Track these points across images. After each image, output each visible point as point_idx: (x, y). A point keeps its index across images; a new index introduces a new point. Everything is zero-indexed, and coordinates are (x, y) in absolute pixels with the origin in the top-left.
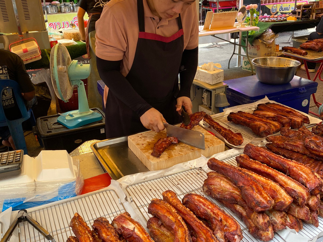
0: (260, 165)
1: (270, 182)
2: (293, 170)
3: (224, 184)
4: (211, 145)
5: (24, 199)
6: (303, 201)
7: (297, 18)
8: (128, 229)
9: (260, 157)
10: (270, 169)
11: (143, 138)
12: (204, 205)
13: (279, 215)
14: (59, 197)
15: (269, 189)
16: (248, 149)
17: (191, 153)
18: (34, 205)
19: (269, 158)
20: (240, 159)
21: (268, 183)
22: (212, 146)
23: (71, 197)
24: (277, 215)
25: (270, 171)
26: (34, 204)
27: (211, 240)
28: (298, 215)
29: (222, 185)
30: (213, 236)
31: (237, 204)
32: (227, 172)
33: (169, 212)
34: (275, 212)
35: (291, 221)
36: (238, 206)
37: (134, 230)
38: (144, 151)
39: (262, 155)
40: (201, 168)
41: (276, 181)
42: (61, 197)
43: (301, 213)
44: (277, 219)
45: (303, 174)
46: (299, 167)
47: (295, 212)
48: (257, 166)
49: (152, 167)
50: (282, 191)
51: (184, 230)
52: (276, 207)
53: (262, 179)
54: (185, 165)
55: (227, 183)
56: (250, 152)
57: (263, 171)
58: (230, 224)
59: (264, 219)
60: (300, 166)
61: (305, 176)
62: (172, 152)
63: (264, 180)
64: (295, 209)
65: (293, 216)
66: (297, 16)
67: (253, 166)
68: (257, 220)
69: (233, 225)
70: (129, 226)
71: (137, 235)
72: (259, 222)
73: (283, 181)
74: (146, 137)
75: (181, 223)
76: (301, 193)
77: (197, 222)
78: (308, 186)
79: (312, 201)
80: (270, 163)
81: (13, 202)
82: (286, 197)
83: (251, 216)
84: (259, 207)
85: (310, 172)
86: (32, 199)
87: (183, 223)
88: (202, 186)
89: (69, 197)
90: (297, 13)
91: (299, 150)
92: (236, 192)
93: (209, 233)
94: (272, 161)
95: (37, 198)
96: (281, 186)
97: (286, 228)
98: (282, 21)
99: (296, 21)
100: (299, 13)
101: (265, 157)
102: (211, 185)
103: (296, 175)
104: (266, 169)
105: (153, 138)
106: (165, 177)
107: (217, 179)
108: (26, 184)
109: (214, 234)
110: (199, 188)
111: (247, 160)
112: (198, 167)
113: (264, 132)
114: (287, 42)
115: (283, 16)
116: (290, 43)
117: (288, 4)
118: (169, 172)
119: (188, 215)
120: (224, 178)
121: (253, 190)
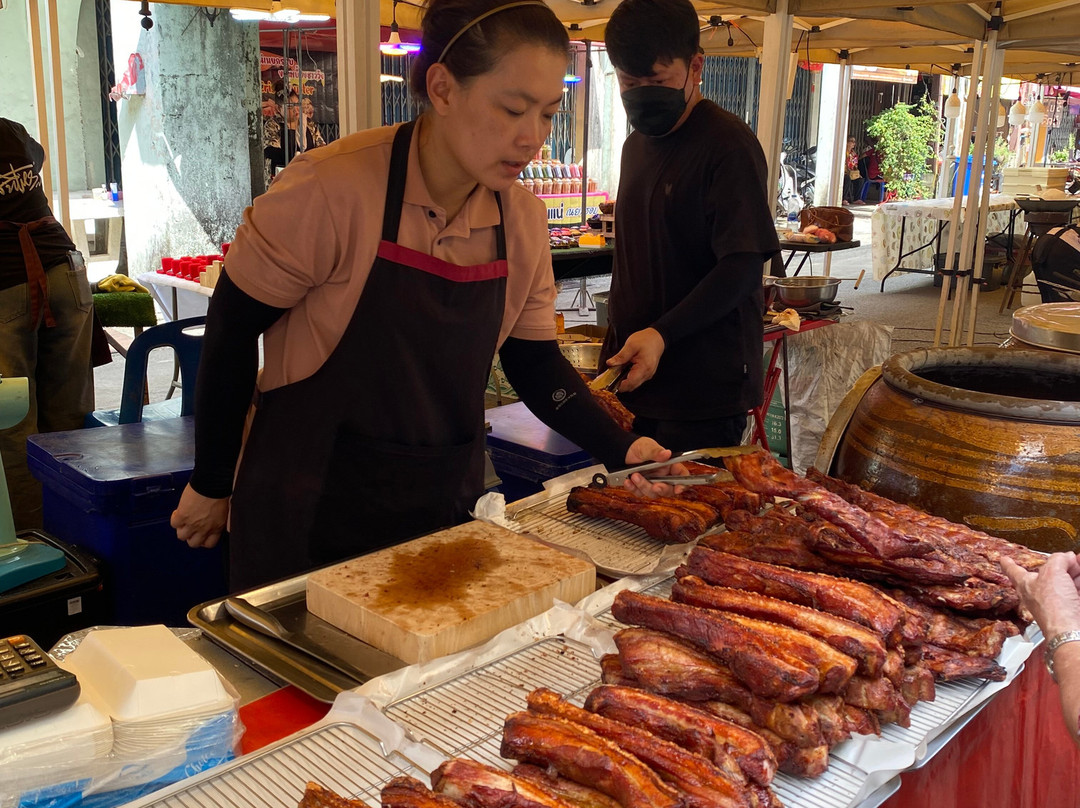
0: (744, 595)
1: (784, 630)
2: (829, 597)
3: (671, 655)
4: (563, 575)
5: (84, 782)
6: (880, 660)
7: (607, 239)
8: (496, 789)
9: (735, 576)
10: (772, 601)
11: (358, 578)
12: (654, 706)
13: (831, 705)
14: (188, 766)
15: (792, 647)
16: (698, 561)
17: (518, 601)
18: (117, 799)
19: (762, 576)
20: (685, 590)
21: (783, 634)
22: (567, 575)
23: (223, 762)
24: (826, 707)
25: (774, 606)
26: (116, 796)
27: (717, 780)
28: (869, 702)
29: (665, 657)
30: (717, 769)
31: (717, 700)
32: (673, 623)
33: (575, 737)
34: (818, 702)
35: (856, 720)
36: (719, 704)
37: (514, 791)
38: (381, 610)
39: (738, 571)
40: (562, 635)
41: (799, 628)
42: (195, 764)
43: (875, 694)
44: (830, 714)
45: (856, 601)
46: (840, 586)
47: (858, 696)
48: (737, 599)
49: (421, 651)
50: (824, 647)
51: (637, 769)
52: (827, 683)
53: (764, 626)
54: (521, 632)
55: (678, 650)
56: (706, 569)
57: (755, 609)
58: (737, 739)
59: (808, 715)
60: (842, 583)
61: (862, 604)
62: (465, 604)
63: (770, 627)
64: (859, 688)
65: (857, 707)
66: (604, 233)
67: (726, 600)
68: (794, 722)
69: (747, 741)
70: (496, 783)
71: (530, 801)
72: (800, 725)
73: (813, 624)
74: (365, 573)
75: (624, 757)
76: (870, 644)
77: (662, 745)
78: (878, 626)
79: (890, 662)
80: (765, 587)
81: (51, 799)
82: (839, 658)
83: (767, 719)
84: (795, 685)
85: (868, 594)
86: (113, 781)
87: (627, 755)
88: (599, 675)
89: (215, 765)
90: (604, 226)
91: (795, 561)
92: (708, 670)
93: (704, 766)
94: (770, 583)
95: (125, 777)
96: (815, 635)
97: (851, 738)
98: (566, 248)
99: (604, 246)
100: (609, 224)
101: (751, 575)
102: (636, 662)
103: (841, 604)
104: (762, 603)
105: (387, 573)
106: (476, 671)
107: (647, 645)
108: (91, 733)
109: (716, 764)
110: (580, 689)
111: (704, 588)
112: (555, 634)
113: (685, 528)
114: (569, 308)
115: (564, 232)
116: (578, 310)
117: (559, 201)
118: (485, 655)
119: (626, 735)
120: (664, 641)
121: (760, 652)
